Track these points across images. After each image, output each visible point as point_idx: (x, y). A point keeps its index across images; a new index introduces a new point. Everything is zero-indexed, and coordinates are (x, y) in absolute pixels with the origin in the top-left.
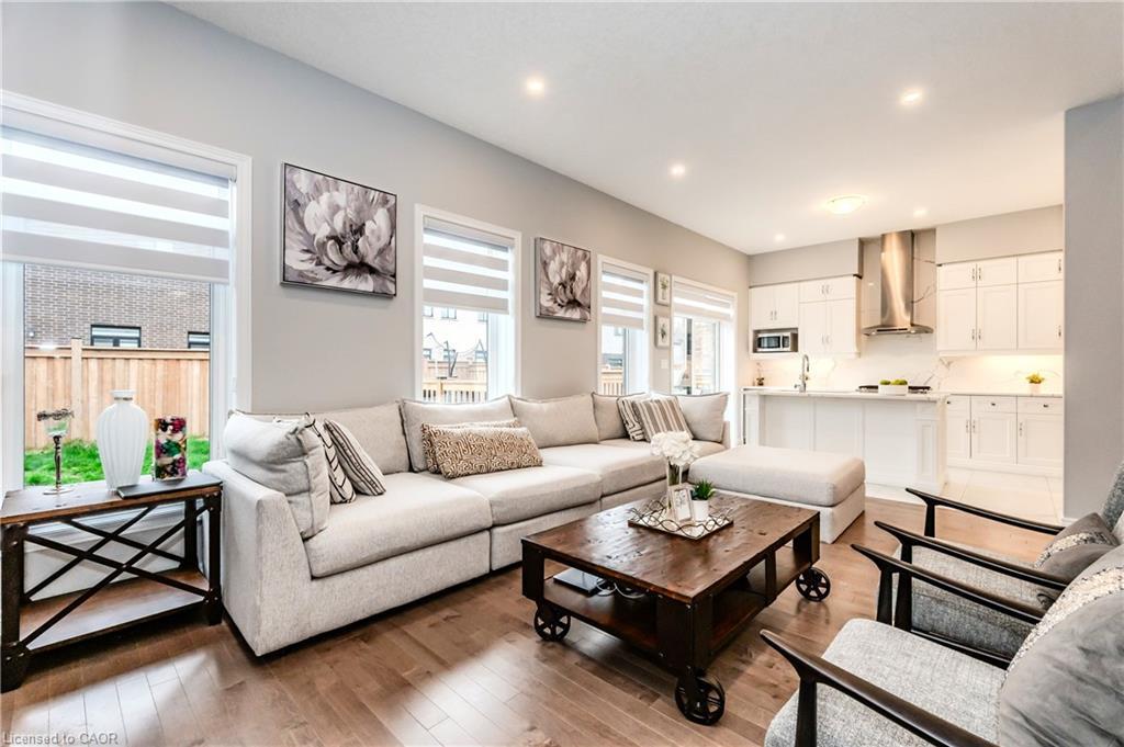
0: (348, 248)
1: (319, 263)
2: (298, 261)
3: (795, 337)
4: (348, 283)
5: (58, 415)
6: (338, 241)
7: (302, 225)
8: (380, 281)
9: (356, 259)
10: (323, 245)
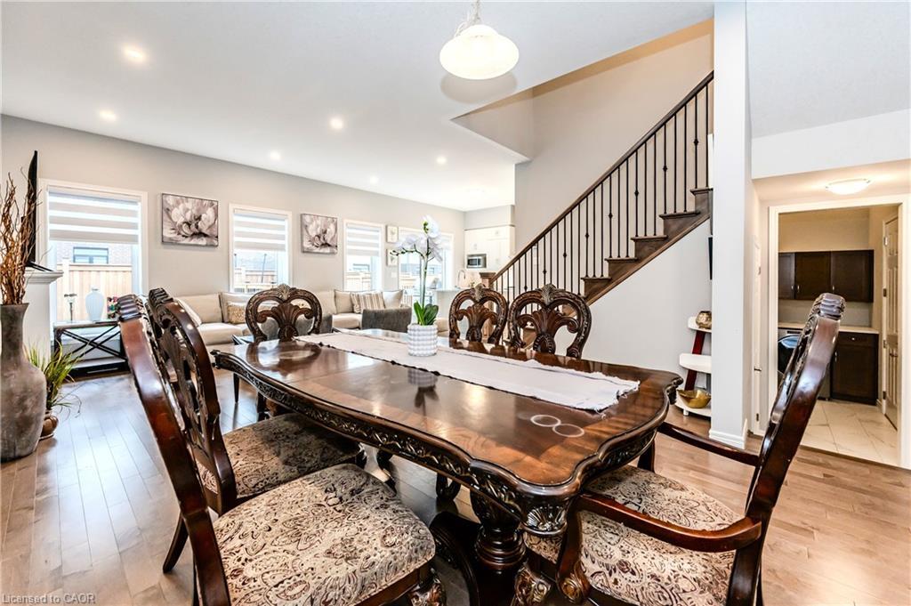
0: (193, 227)
1: (179, 234)
2: (168, 233)
3: (485, 259)
4: (194, 241)
5: (71, 295)
6: (189, 224)
7: (171, 218)
8: (209, 239)
9: (197, 231)
10: (181, 226)
